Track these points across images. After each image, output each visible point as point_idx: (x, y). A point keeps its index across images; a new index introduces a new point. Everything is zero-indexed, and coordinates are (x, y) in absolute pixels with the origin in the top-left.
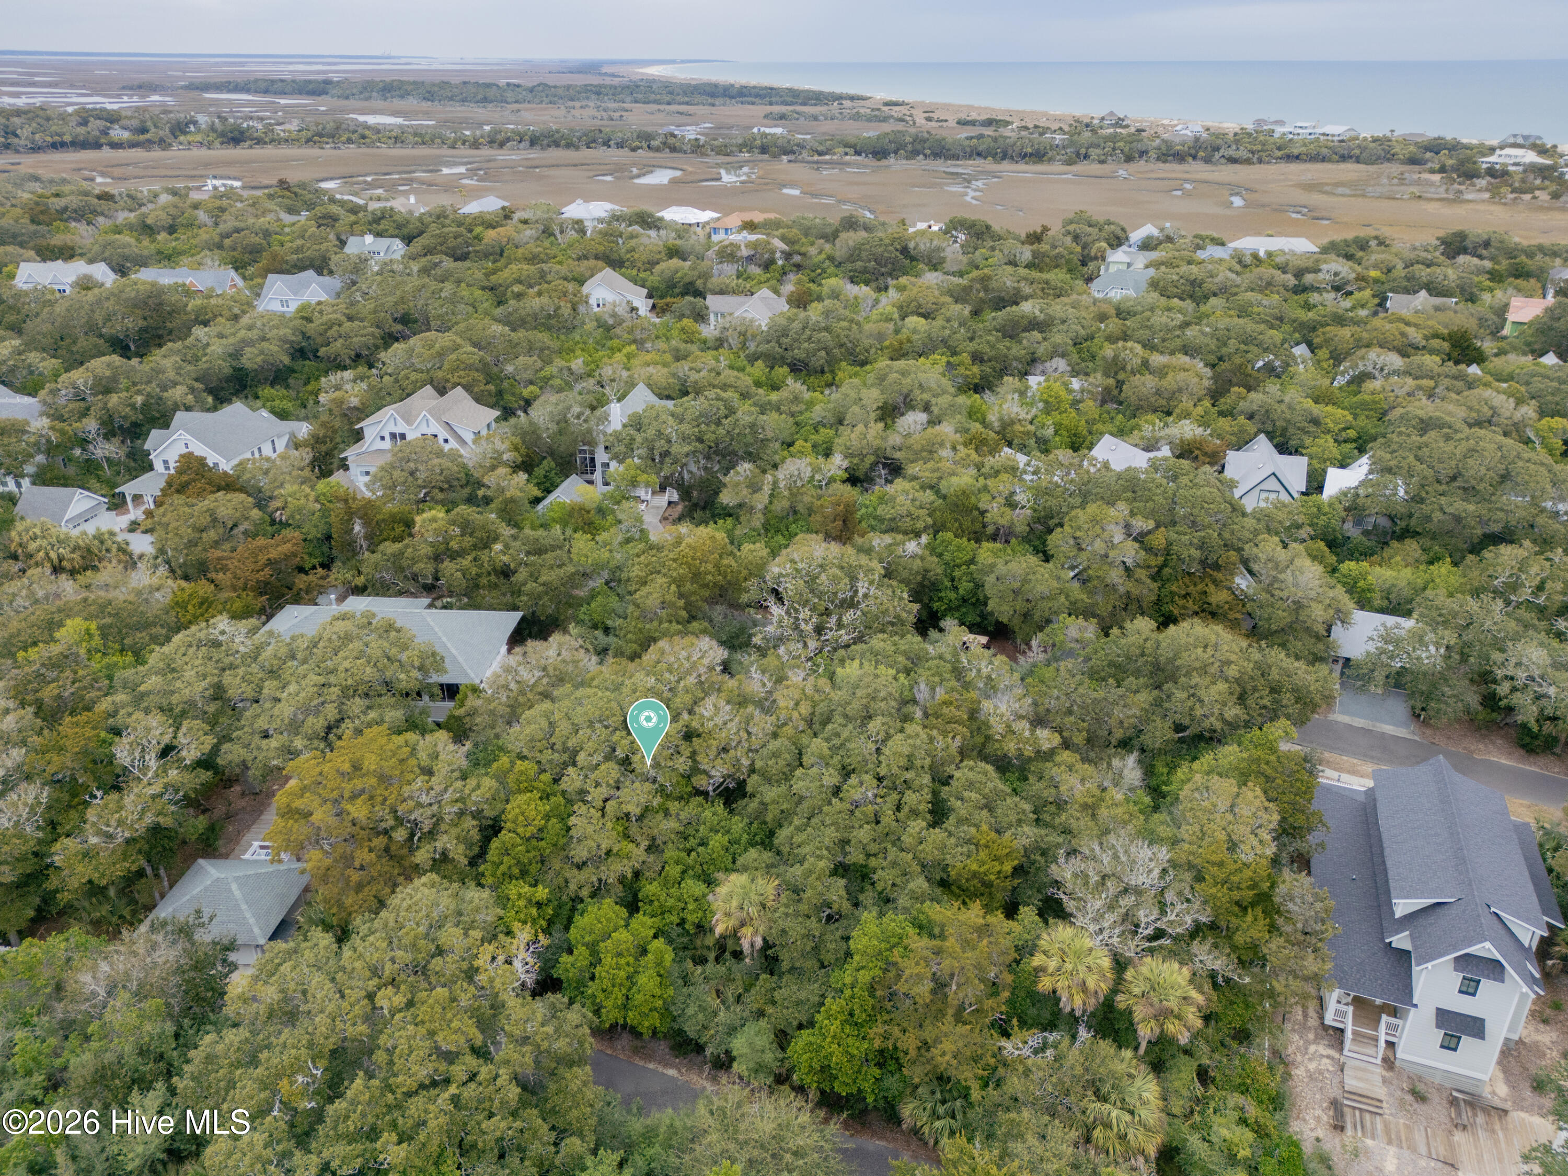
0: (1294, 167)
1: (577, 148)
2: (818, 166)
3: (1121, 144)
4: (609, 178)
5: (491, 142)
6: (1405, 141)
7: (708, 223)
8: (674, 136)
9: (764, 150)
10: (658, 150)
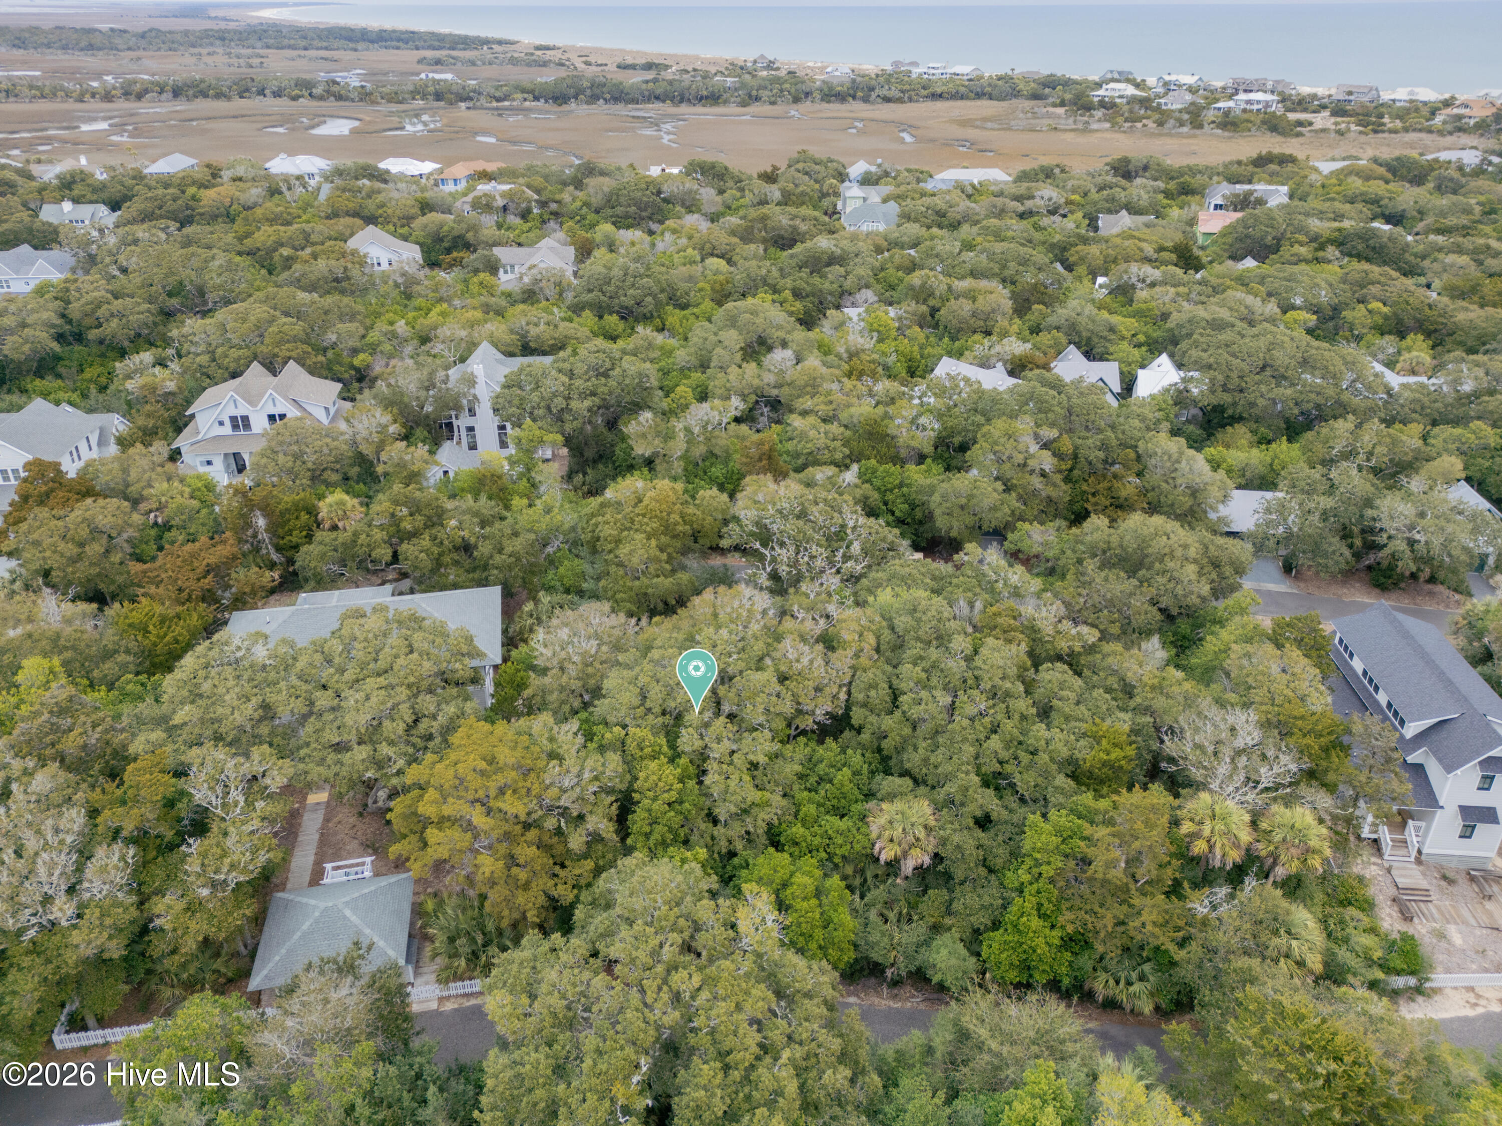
0: (940, 105)
1: (229, 98)
2: (500, 112)
3: (787, 86)
4: (280, 130)
5: (127, 94)
6: (1025, 79)
7: (431, 174)
8: (335, 83)
9: (438, 97)
10: (321, 98)
